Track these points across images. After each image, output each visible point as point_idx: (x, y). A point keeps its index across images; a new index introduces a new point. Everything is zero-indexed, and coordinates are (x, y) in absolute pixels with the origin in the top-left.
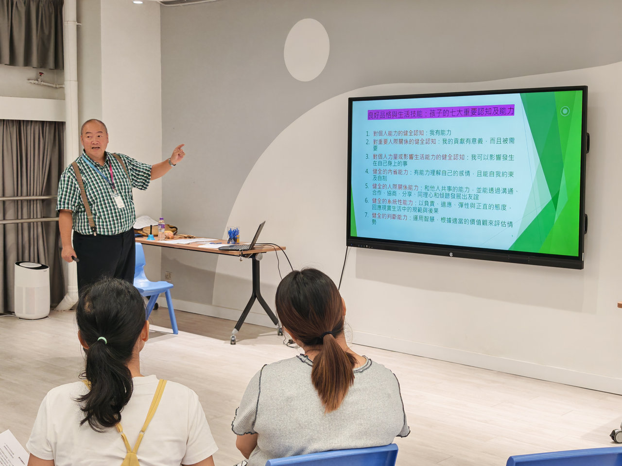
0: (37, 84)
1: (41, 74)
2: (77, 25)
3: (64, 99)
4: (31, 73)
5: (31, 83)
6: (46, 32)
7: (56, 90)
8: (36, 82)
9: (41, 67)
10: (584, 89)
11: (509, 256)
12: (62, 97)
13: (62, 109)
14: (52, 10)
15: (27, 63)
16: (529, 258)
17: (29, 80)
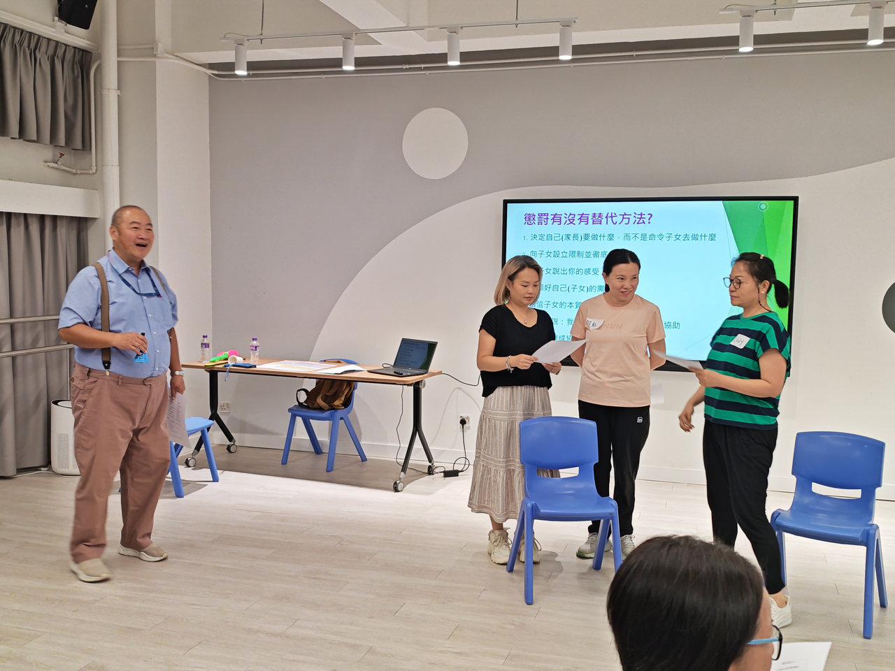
0: (56, 168)
1: (62, 155)
2: (119, 95)
4: (47, 152)
5: (48, 166)
8: (55, 165)
9: (65, 147)
10: (795, 199)
17: (45, 162)
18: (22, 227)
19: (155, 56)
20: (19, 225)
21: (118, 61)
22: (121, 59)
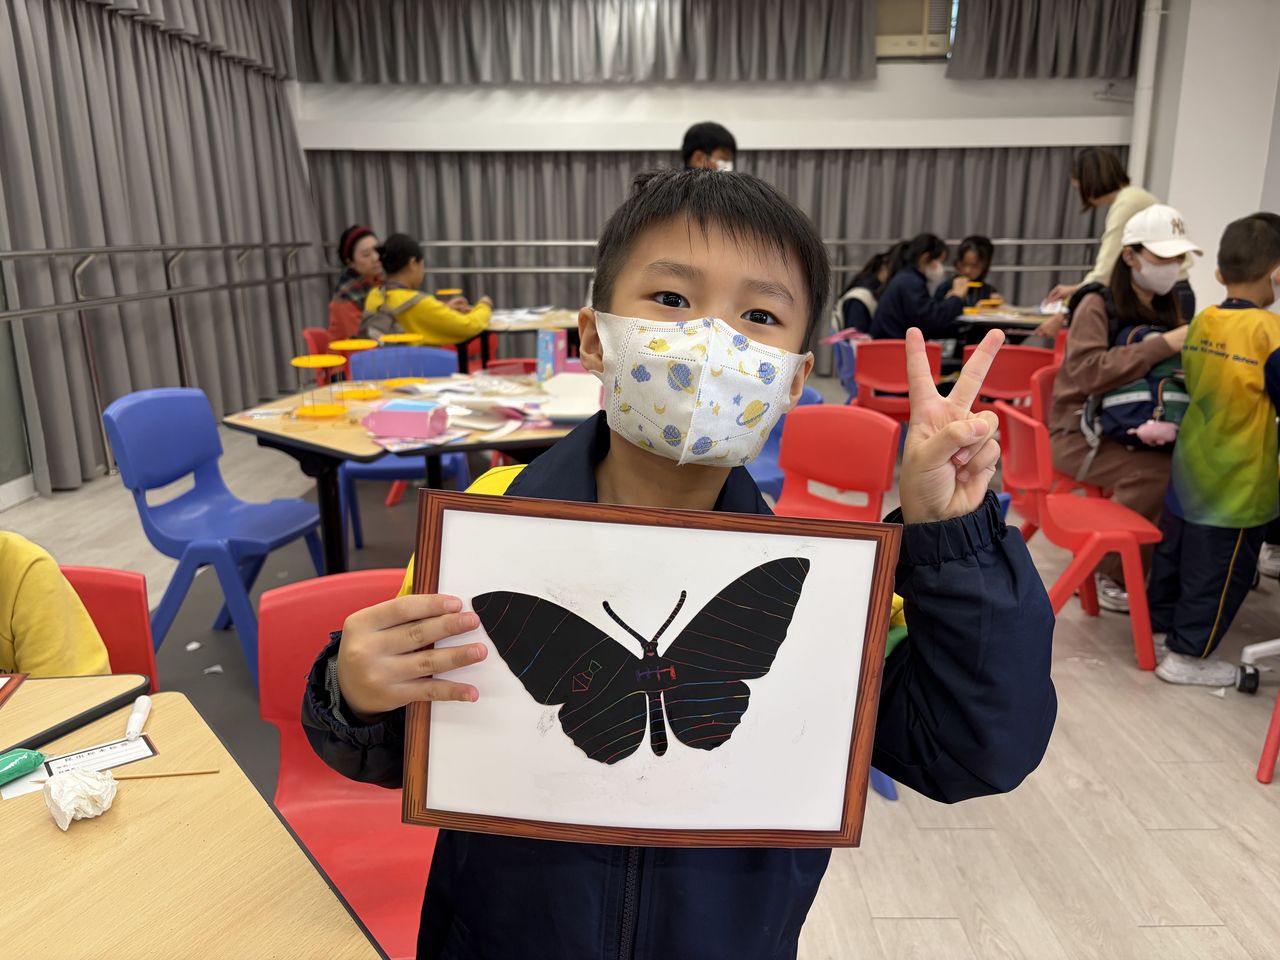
0: (1106, 99)
1: (1112, 85)
2: (1162, 15)
3: (1133, 116)
4: (1100, 85)
5: (1097, 98)
7: (1124, 105)
8: (1105, 96)
9: (1112, 77)
12: (1131, 113)
13: (1129, 129)
15: (1092, 72)
17: (1095, 95)
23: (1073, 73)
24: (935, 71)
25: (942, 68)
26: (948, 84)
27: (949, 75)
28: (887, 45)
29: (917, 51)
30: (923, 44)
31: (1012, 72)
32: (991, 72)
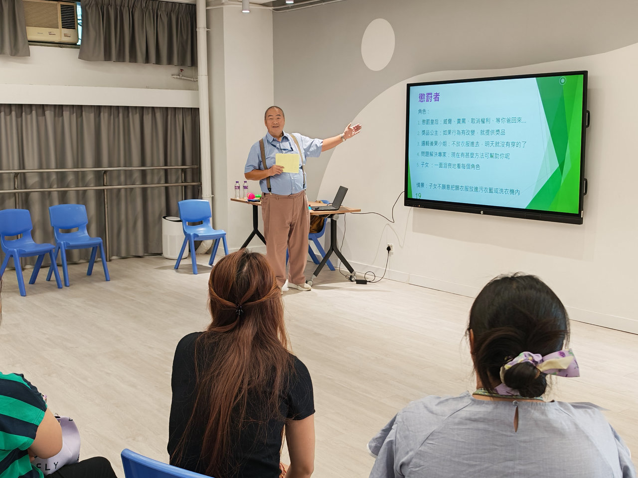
0: (179, 78)
1: (182, 70)
2: (207, 31)
3: (198, 90)
4: (174, 70)
5: (174, 78)
6: (185, 37)
7: (192, 84)
9: (182, 65)
10: (585, 73)
11: (525, 214)
12: (196, 89)
13: (197, 98)
14: (189, 19)
15: (170, 62)
16: (540, 215)
17: (173, 75)
18: (150, 115)
19: (223, 4)
20: (148, 114)
21: (206, 10)
22: (208, 8)
23: (158, 62)
24: (71, 54)
25: (75, 52)
26: (81, 63)
27: (80, 57)
28: (34, 33)
29: (56, 39)
30: (60, 34)
31: (121, 58)
32: (108, 57)
